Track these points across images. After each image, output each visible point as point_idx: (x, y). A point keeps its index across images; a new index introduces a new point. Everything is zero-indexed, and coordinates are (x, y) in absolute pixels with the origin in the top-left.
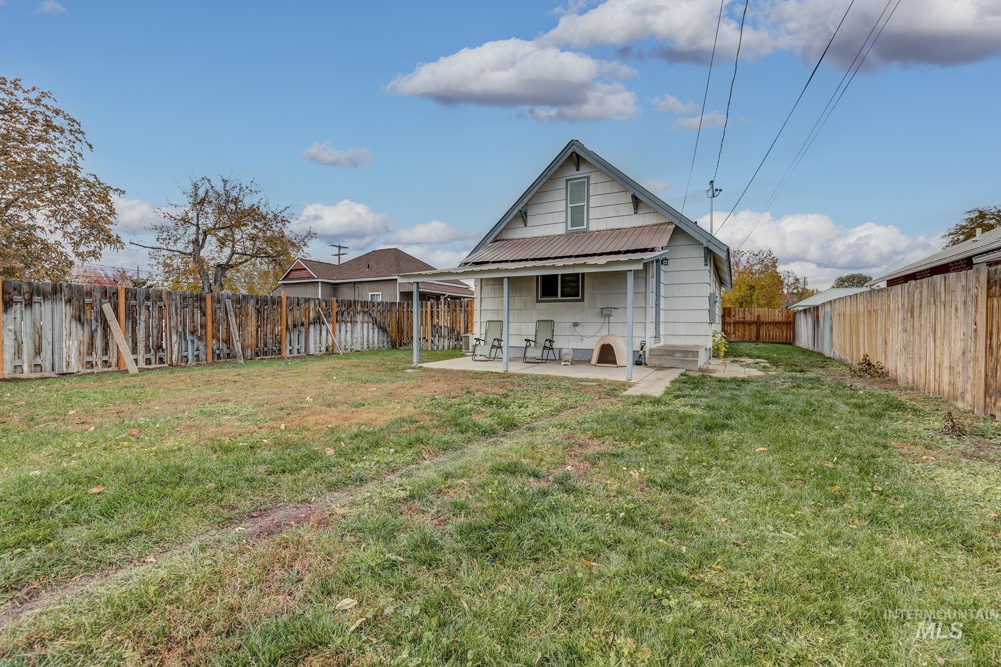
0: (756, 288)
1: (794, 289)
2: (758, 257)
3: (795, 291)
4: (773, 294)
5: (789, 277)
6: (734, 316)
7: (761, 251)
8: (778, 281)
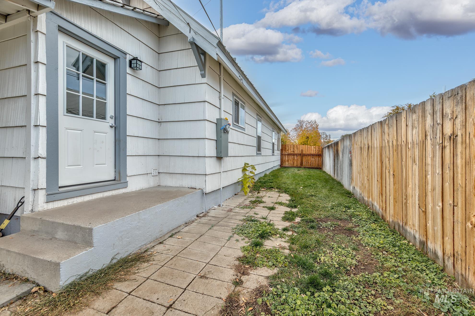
0: (309, 138)
1: (326, 140)
2: (310, 124)
3: (326, 141)
4: (316, 141)
5: (324, 135)
6: (288, 150)
7: (312, 121)
8: (319, 136)
